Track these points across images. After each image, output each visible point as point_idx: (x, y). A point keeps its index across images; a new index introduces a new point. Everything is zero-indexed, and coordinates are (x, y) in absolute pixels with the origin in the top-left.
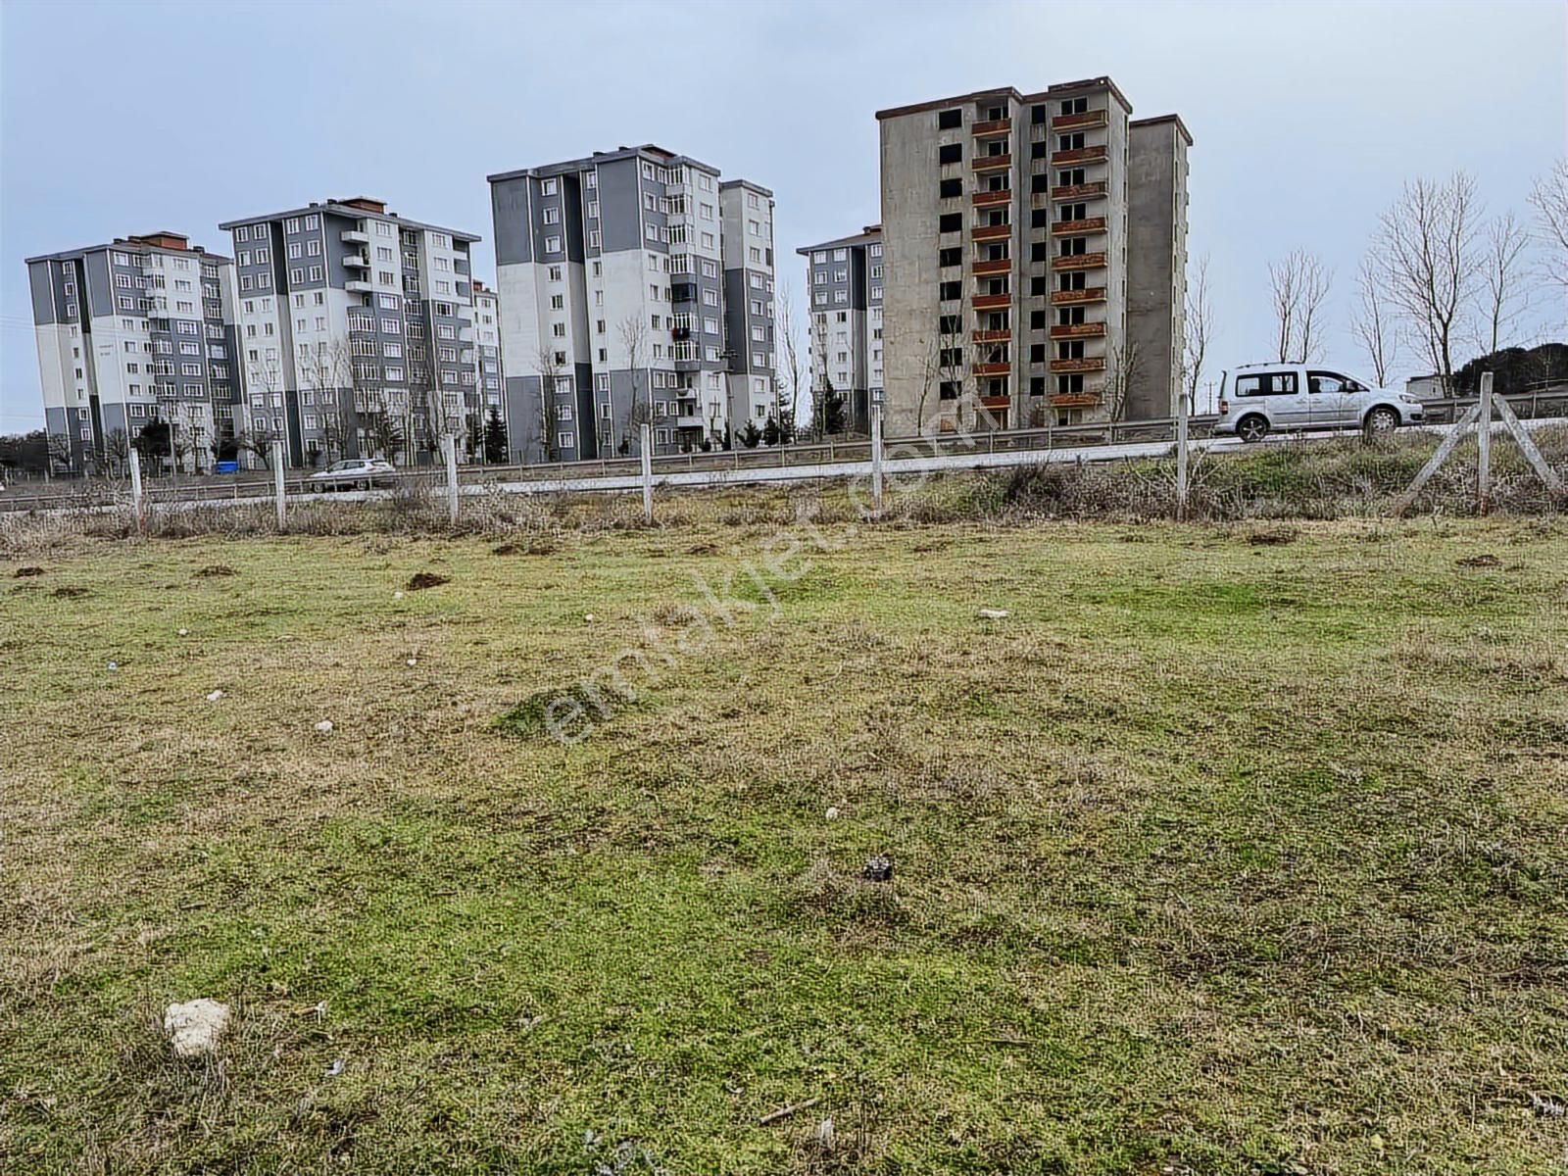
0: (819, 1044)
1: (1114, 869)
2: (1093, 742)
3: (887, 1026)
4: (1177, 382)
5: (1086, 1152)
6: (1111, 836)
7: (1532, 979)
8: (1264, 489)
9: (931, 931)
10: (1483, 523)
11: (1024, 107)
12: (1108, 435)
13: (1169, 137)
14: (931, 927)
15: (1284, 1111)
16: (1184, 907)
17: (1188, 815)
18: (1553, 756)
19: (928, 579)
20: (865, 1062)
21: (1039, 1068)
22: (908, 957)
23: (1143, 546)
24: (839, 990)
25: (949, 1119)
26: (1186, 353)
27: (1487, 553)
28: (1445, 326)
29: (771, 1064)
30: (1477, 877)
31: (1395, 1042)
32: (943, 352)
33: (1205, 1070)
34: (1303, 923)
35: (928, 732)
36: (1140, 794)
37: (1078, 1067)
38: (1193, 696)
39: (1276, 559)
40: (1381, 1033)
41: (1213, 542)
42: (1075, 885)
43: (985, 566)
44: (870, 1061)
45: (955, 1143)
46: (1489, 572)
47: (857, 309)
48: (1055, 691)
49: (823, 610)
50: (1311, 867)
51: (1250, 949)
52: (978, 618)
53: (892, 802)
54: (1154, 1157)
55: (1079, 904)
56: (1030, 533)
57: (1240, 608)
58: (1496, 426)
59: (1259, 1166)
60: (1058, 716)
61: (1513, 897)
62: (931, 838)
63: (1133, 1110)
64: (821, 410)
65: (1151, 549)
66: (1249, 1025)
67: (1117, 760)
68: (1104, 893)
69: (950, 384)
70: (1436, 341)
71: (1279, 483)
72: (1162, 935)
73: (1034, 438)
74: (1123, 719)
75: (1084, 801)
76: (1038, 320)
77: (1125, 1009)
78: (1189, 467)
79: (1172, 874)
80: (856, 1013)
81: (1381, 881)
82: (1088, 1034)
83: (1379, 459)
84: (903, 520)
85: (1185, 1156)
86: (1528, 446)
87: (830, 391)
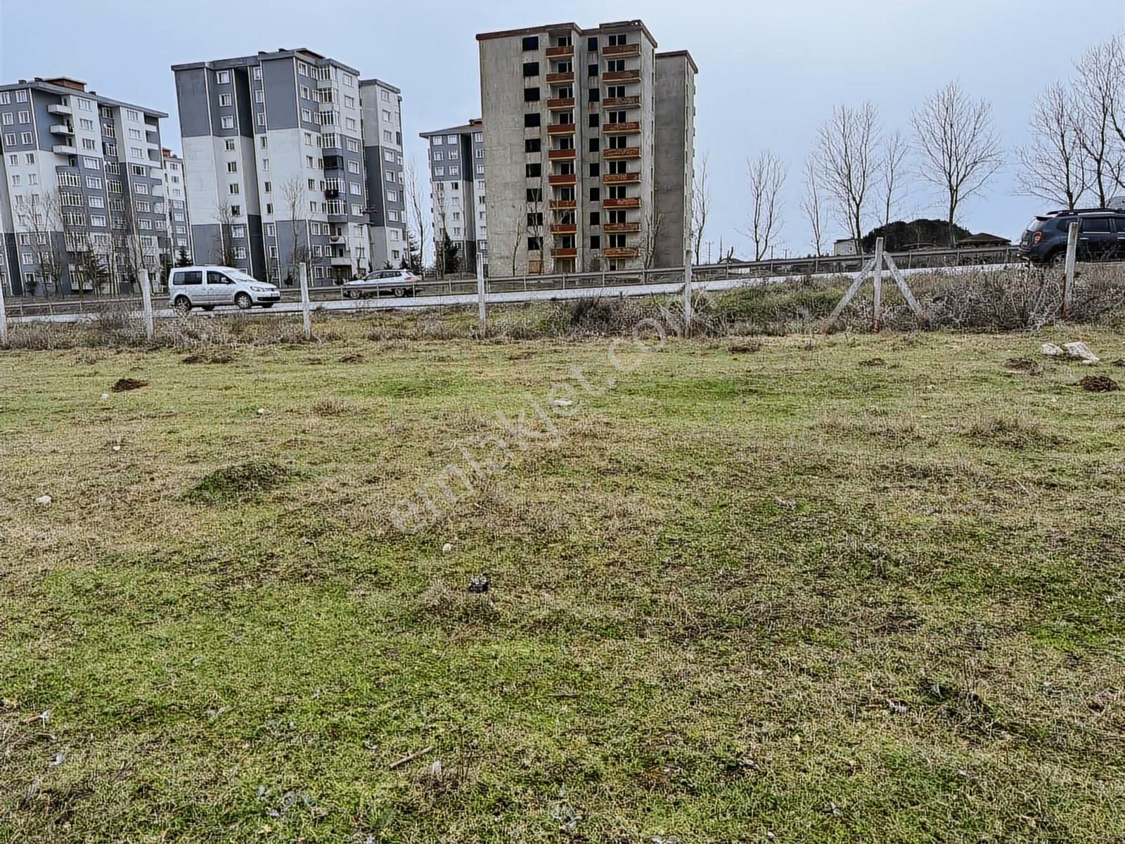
0: (433, 709)
1: (637, 574)
2: (627, 489)
3: (482, 692)
4: (688, 241)
5: (613, 764)
6: (636, 551)
8: (740, 316)
9: (515, 625)
10: (875, 337)
11: (582, 38)
12: (642, 278)
13: (683, 67)
14: (515, 621)
15: (741, 725)
16: (681, 596)
17: (686, 535)
18: (911, 487)
19: (519, 379)
20: (466, 718)
21: (585, 711)
22: (498, 643)
23: (663, 355)
24: (449, 670)
25: (523, 752)
26: (694, 221)
27: (877, 357)
28: (858, 206)
29: (398, 726)
30: (863, 567)
31: (810, 675)
32: (528, 214)
33: (692, 703)
34: (757, 602)
35: (517, 487)
36: (656, 523)
37: (611, 709)
38: (691, 455)
39: (748, 362)
40: (802, 670)
41: (708, 352)
42: (612, 586)
43: (558, 369)
44: (469, 718)
45: (526, 768)
46: (877, 369)
47: (466, 180)
48: (603, 455)
49: (443, 403)
50: (762, 566)
51: (723, 621)
53: (490, 537)
54: (658, 763)
55: (614, 598)
56: (589, 346)
57: (723, 395)
58: (885, 274)
59: (724, 762)
60: (604, 473)
61: (884, 578)
62: (517, 560)
63: (646, 734)
64: (442, 255)
65: (668, 357)
66: (721, 671)
67: (642, 500)
68: (630, 590)
69: (535, 238)
70: (852, 216)
71: (750, 311)
72: (667, 616)
73: (593, 279)
74: (646, 472)
75: (619, 529)
76: (595, 194)
77: (642, 667)
78: (693, 300)
79: (674, 574)
80: (461, 685)
81: (805, 572)
82: (618, 685)
83: (813, 295)
85: (678, 760)
86: (904, 287)
87: (447, 241)
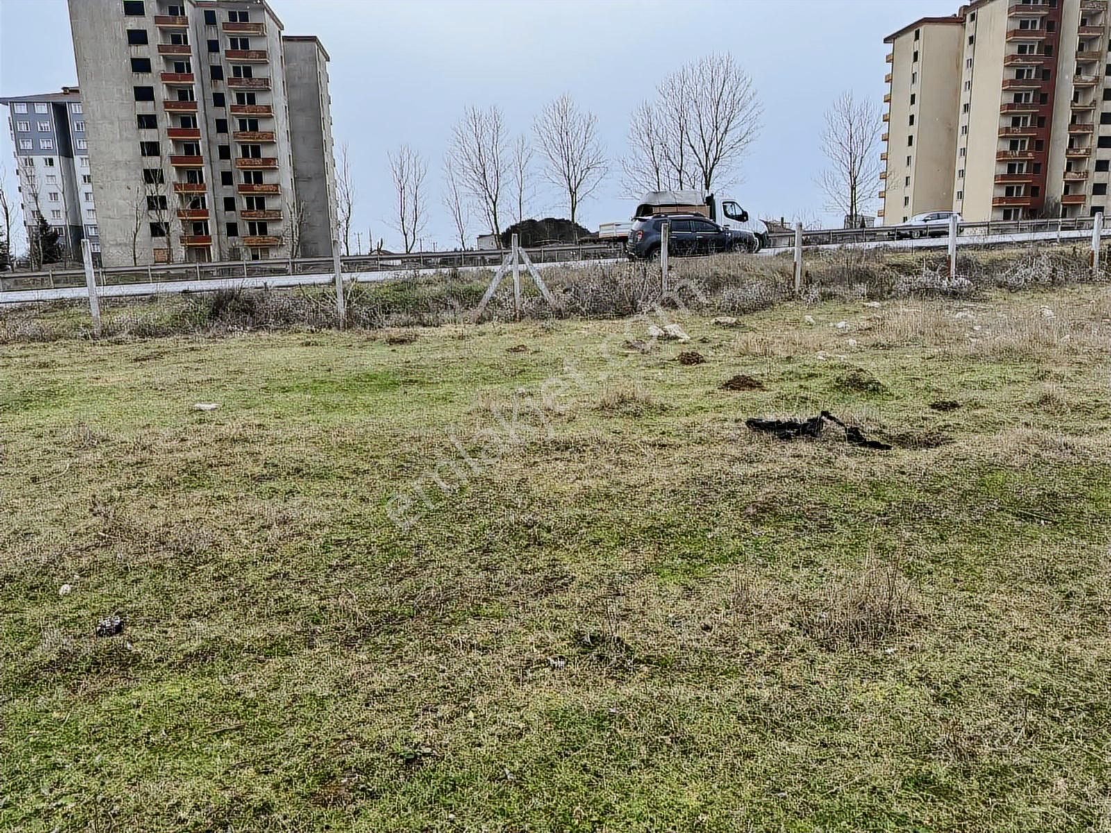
0: (58, 783)
1: (303, 583)
2: (287, 494)
3: (123, 748)
4: (335, 231)
5: (286, 790)
6: (301, 559)
7: (549, 590)
8: (395, 307)
9: (160, 664)
10: (519, 326)
11: (197, 9)
12: (289, 267)
13: (312, 51)
14: (161, 660)
15: (417, 715)
16: (352, 597)
17: (354, 533)
18: (556, 459)
19: (148, 383)
20: (103, 784)
21: (250, 740)
22: (140, 689)
23: (318, 348)
24: (77, 733)
25: (178, 804)
26: (339, 210)
27: (521, 344)
28: (494, 203)
29: (10, 815)
30: (521, 537)
31: (480, 650)
32: (148, 198)
33: (367, 705)
34: (428, 589)
35: (153, 507)
36: (319, 525)
37: (280, 731)
38: (355, 451)
39: (406, 353)
40: (472, 646)
41: (365, 344)
42: (275, 600)
43: (197, 369)
44: (107, 782)
45: (184, 821)
46: (522, 355)
47: (66, 156)
48: (256, 461)
49: (49, 417)
50: (432, 551)
51: (395, 614)
52: (192, 411)
53: (122, 569)
54: (335, 776)
55: (279, 612)
56: (233, 343)
57: (384, 387)
58: (522, 267)
59: (402, 757)
60: (259, 479)
61: (539, 545)
62: (159, 591)
63: (320, 748)
64: (37, 242)
65: (324, 350)
66: (395, 665)
67: (304, 504)
68: (296, 601)
69: (158, 224)
70: (490, 213)
71: (404, 302)
72: (338, 620)
73: (233, 269)
74: (308, 474)
75: (280, 539)
76: (227, 178)
77: (313, 679)
78: (345, 292)
79: (343, 576)
80: (94, 748)
81: (471, 551)
82: (286, 705)
83: (462, 287)
84: (123, 336)
85: (355, 768)
86: (538, 279)
87: (44, 225)
